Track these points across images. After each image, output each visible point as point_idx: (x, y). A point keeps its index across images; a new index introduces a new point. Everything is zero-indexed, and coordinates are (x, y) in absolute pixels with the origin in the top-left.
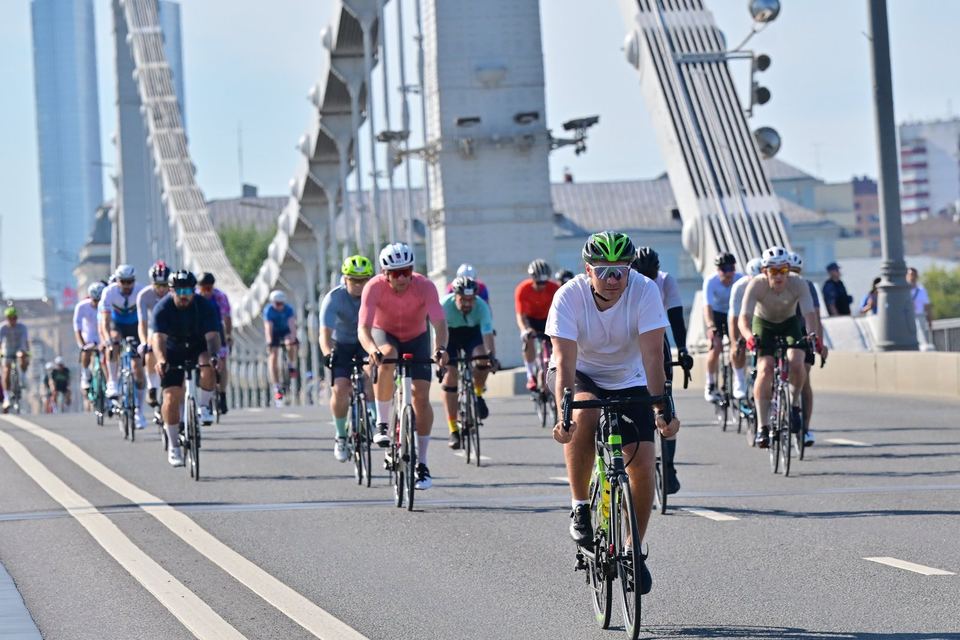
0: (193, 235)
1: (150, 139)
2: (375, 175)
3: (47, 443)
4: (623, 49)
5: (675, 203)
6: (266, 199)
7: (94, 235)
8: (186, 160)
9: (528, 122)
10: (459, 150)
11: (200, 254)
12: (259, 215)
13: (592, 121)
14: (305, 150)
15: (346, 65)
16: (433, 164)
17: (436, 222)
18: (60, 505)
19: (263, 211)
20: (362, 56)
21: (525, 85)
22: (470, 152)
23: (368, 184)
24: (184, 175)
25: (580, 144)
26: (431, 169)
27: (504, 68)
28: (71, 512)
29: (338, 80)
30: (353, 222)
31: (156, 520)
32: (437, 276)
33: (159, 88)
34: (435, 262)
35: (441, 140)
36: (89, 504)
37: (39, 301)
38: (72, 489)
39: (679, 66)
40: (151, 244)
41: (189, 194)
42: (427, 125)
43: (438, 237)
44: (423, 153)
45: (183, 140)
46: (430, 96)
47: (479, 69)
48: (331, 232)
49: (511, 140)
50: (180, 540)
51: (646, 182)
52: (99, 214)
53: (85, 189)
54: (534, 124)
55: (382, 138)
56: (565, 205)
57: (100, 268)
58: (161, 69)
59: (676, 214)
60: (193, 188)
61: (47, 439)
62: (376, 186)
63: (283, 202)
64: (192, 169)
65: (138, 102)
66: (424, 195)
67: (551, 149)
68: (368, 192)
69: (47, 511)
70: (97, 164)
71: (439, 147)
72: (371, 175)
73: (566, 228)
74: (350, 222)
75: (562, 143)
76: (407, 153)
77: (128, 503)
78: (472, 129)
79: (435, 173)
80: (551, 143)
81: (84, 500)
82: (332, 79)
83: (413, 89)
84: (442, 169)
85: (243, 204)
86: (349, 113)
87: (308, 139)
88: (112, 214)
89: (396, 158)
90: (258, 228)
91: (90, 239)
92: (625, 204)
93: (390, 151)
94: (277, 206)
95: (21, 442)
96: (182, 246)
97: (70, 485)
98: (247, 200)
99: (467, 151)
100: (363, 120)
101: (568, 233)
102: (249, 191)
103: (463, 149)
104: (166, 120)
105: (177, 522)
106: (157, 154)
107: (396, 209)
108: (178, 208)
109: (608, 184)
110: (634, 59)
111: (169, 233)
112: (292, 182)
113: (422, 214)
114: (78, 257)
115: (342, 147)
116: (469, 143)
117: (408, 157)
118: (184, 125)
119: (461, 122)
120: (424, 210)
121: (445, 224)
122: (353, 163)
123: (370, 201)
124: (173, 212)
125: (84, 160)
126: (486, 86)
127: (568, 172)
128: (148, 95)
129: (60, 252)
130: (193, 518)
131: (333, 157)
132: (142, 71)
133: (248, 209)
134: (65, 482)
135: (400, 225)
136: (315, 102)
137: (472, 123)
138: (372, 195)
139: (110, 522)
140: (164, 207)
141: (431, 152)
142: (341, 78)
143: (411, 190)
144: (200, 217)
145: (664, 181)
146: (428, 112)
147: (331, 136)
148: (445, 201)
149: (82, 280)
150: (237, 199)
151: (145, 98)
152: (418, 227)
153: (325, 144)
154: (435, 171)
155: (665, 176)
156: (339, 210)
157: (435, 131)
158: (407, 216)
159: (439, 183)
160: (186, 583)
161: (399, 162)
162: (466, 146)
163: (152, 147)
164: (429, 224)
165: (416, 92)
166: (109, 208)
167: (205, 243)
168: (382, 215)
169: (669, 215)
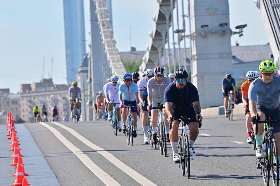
0: (114, 64)
1: (101, 33)
2: (174, 44)
3: (67, 131)
4: (255, 3)
5: (272, 52)
6: (139, 52)
7: (83, 64)
8: (113, 39)
9: (224, 26)
10: (202, 36)
11: (117, 70)
12: (136, 57)
13: (245, 26)
14: (151, 36)
15: (165, 8)
16: (193, 40)
17: (194, 59)
18: (71, 151)
19: (138, 56)
20: (170, 5)
21: (223, 14)
22: (205, 36)
23: (172, 47)
24: (112, 44)
25: (241, 33)
26: (192, 42)
27: (216, 9)
28: (74, 153)
29: (162, 13)
30: (167, 59)
31: (102, 156)
32: (194, 77)
33: (104, 16)
34: (193, 72)
35: (195, 32)
36: (80, 151)
37: (65, 85)
38: (75, 146)
39: (273, 8)
40: (101, 67)
41: (114, 50)
42: (191, 28)
43: (194, 64)
44: (189, 36)
45: (112, 33)
46: (192, 18)
47: (208, 9)
48: (160, 63)
49: (218, 32)
50: (110, 162)
51: (263, 46)
52: (85, 57)
53: (80, 49)
54: (226, 27)
55: (176, 32)
56: (236, 53)
57: (85, 74)
58: (105, 10)
59: (272, 56)
60: (115, 48)
61: (67, 130)
62: (174, 47)
63: (144, 52)
64: (115, 42)
65: (97, 20)
66: (190, 50)
67: (231, 35)
68: (172, 49)
69: (67, 153)
70: (84, 41)
71: (195, 35)
72: (173, 44)
73: (236, 61)
74: (166, 59)
75: (235, 33)
76: (184, 37)
77: (93, 150)
78: (205, 29)
79: (194, 43)
80: (232, 33)
81: (79, 149)
82: (160, 13)
83: (186, 16)
84: (196, 42)
85: (131, 53)
86: (166, 24)
87: (152, 32)
88: (88, 57)
89: (181, 38)
90: (136, 61)
91: (81, 65)
92: (256, 53)
93: (179, 36)
94: (142, 54)
95: (59, 131)
96: (111, 67)
97: (74, 144)
98: (132, 52)
99: (204, 36)
100: (170, 26)
101: (237, 62)
102: (133, 49)
103: (203, 35)
104: (106, 26)
105: (109, 156)
106: (103, 37)
107: (181, 55)
108: (110, 55)
109: (250, 46)
110: (258, 6)
111: (107, 63)
112: (147, 46)
113: (189, 56)
114: (77, 71)
115: (163, 35)
116: (204, 33)
117: (185, 38)
118: (112, 28)
119: (202, 26)
120: (190, 55)
121: (197, 60)
122: (167, 40)
123: (172, 53)
124: (108, 56)
125: (80, 39)
126: (210, 15)
127: (237, 43)
128: (100, 18)
129: (71, 69)
130: (114, 155)
131: (161, 38)
132: (98, 10)
133: (133, 55)
134: (72, 144)
135: (182, 60)
136: (155, 20)
137: (205, 27)
138: (173, 50)
139: (87, 156)
140: (106, 54)
141: (192, 36)
142: (163, 12)
143: (186, 49)
144: (117, 58)
145: (268, 46)
146: (191, 23)
147: (160, 31)
148: (197, 52)
149: (79, 78)
150: (129, 52)
151: (99, 19)
152: (188, 60)
153: (158, 34)
154: (193, 43)
155: (269, 44)
156: (162, 55)
157: (193, 29)
158: (184, 57)
159: (195, 46)
160: (111, 176)
161: (182, 39)
162: (204, 34)
163: (102, 35)
164: (192, 59)
165: (188, 17)
166: (88, 55)
167: (119, 66)
168: (176, 57)
169: (270, 56)
